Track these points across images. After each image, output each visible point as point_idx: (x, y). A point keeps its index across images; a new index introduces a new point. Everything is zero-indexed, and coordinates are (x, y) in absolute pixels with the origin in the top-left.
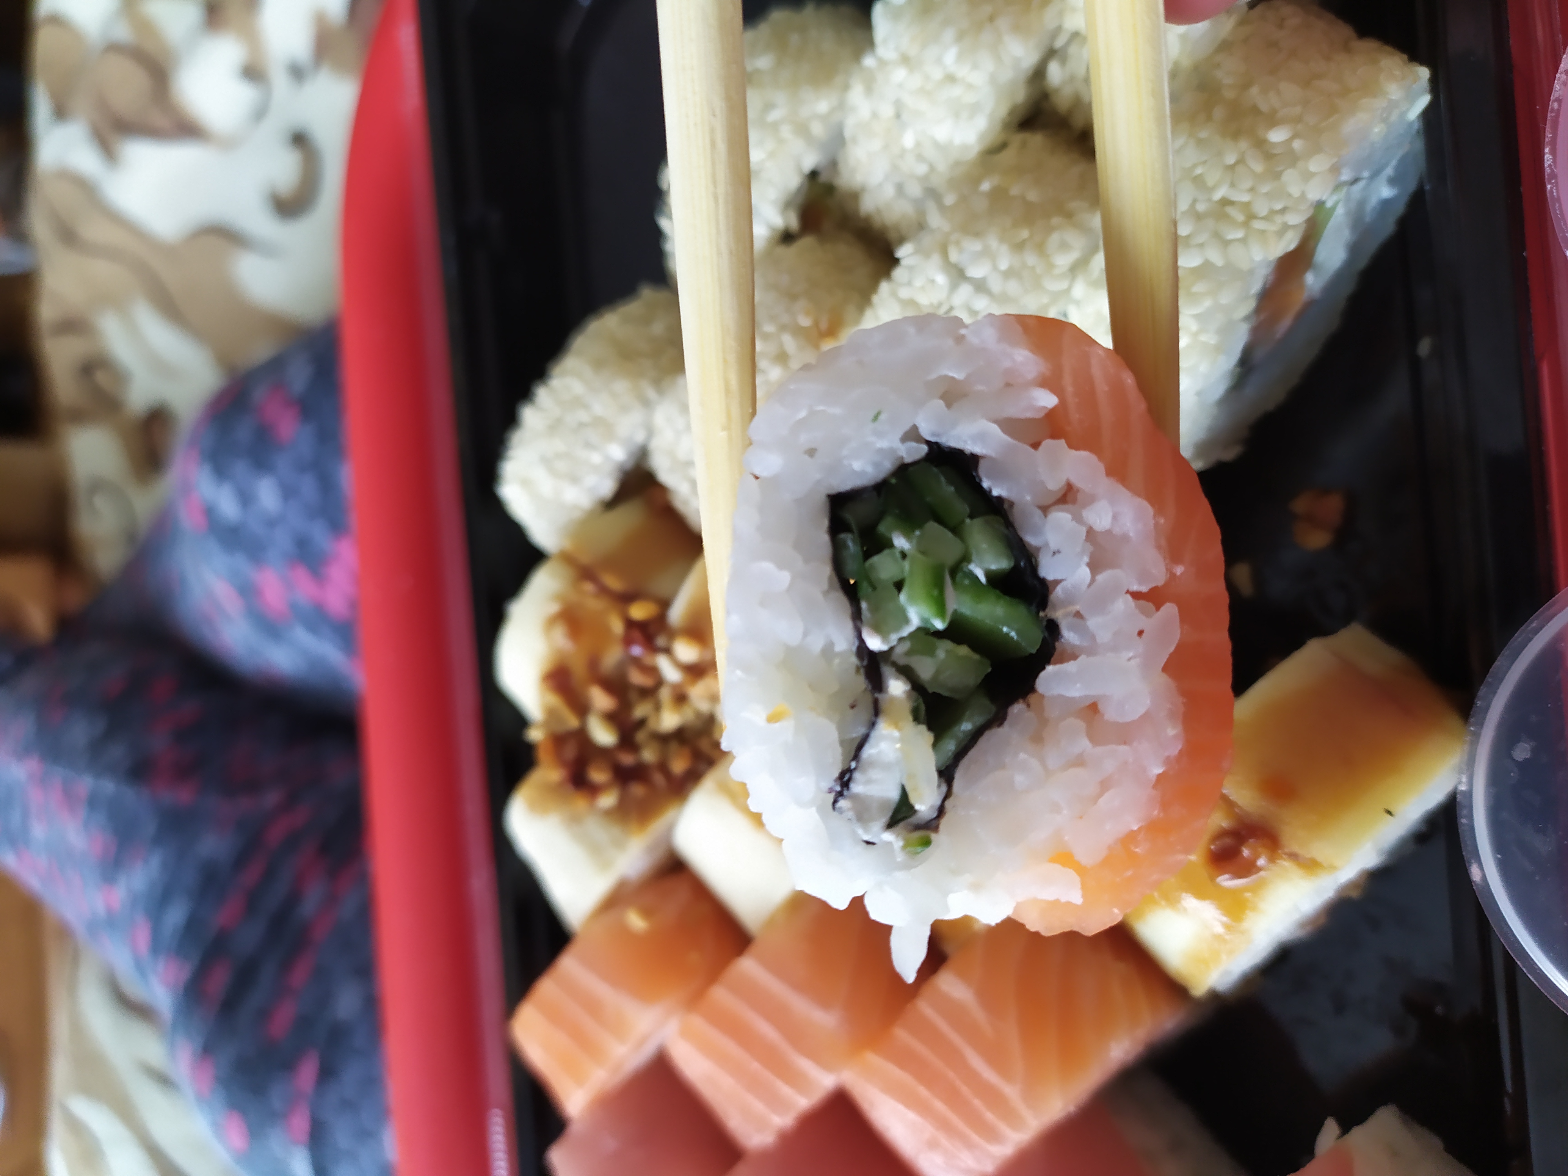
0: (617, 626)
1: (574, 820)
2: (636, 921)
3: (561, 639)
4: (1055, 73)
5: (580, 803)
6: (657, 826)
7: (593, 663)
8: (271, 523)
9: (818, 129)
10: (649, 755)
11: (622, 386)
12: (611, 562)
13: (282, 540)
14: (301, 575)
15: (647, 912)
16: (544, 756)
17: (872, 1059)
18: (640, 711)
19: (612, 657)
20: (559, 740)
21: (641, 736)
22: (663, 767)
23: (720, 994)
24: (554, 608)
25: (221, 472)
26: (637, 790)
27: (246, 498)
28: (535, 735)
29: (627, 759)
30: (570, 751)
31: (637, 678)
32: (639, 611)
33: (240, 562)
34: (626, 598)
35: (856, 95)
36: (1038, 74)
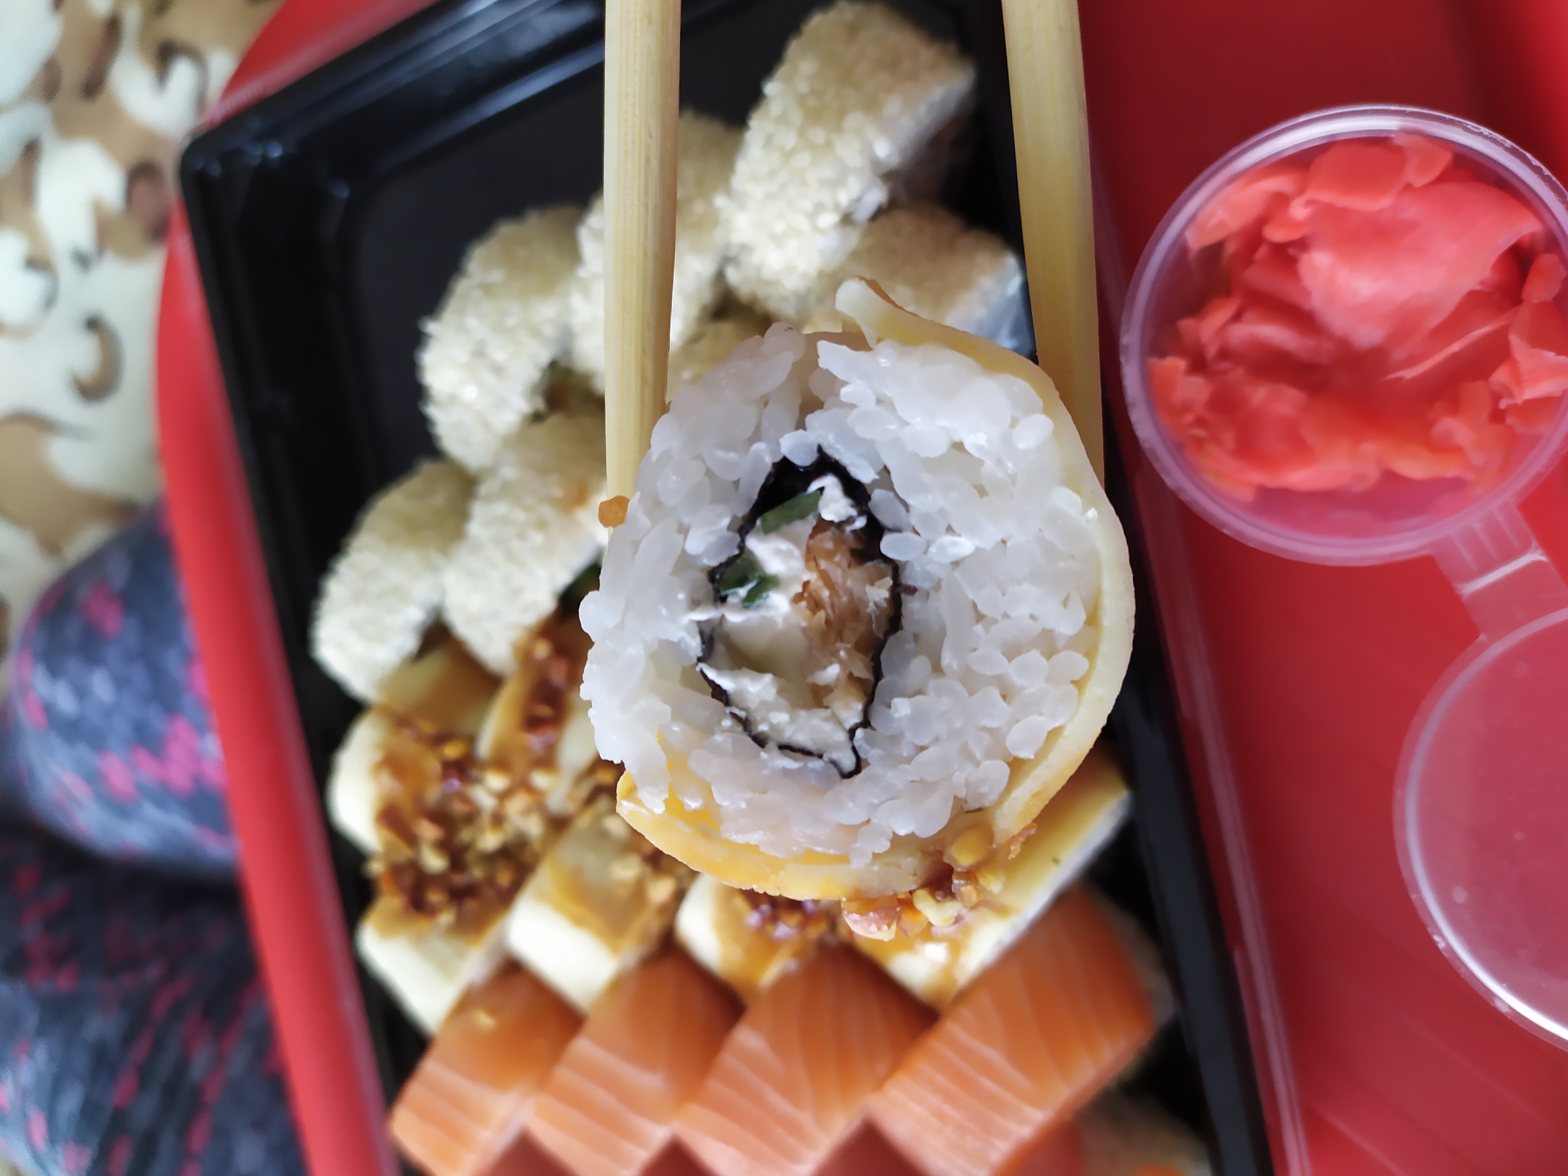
0: (433, 765)
1: (419, 941)
2: (484, 1020)
3: (387, 783)
4: (733, 276)
5: (423, 924)
6: (491, 935)
7: (418, 799)
8: (108, 712)
9: (549, 331)
10: (477, 873)
11: (411, 557)
12: (424, 708)
13: (121, 727)
14: (143, 756)
15: (492, 1011)
16: (385, 886)
17: (695, 1110)
18: (465, 835)
19: (433, 793)
20: (397, 871)
21: (469, 857)
22: (490, 881)
23: (563, 1074)
24: (378, 756)
25: (54, 671)
26: (471, 905)
27: (81, 693)
28: (376, 868)
29: (459, 879)
30: (408, 879)
31: (458, 808)
32: (452, 751)
33: (83, 751)
34: (439, 740)
35: (576, 300)
36: (720, 276)
